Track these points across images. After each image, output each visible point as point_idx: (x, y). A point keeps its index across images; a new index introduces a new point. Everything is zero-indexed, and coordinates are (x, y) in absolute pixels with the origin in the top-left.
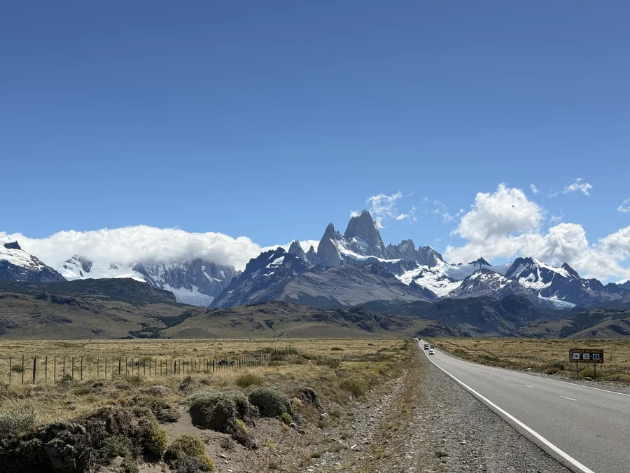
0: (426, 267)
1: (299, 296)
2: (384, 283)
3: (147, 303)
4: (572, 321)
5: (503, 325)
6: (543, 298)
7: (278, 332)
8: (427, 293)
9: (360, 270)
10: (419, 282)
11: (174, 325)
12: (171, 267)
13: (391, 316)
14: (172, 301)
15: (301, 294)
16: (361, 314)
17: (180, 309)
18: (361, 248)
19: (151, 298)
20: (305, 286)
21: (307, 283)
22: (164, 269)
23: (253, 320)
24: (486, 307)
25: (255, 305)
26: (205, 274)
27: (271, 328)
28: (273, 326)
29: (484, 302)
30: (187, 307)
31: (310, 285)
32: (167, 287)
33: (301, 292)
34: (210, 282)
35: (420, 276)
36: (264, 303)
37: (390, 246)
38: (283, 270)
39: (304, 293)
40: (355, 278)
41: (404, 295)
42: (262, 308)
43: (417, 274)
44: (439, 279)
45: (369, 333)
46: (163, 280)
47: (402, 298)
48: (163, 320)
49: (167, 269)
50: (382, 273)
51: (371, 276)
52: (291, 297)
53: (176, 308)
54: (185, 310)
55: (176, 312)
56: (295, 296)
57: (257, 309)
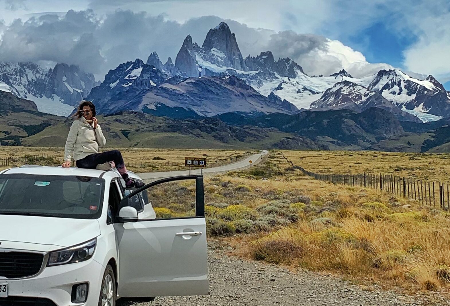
0: (286, 79)
1: (156, 106)
2: (243, 94)
3: (10, 112)
4: (434, 135)
5: (363, 138)
6: (407, 111)
7: (134, 142)
8: (286, 104)
9: (218, 82)
10: (279, 93)
11: (35, 133)
12: (34, 78)
13: (247, 128)
14: (34, 110)
15: (159, 105)
16: (216, 125)
17: (41, 118)
18: (220, 60)
19: (13, 107)
20: (162, 97)
21: (164, 94)
22: (27, 79)
23: (109, 129)
24: (345, 120)
25: (112, 115)
26: (66, 84)
27: (127, 137)
28: (129, 136)
29: (344, 114)
30: (47, 116)
31: (168, 96)
32: (30, 97)
33: (158, 103)
34: (70, 92)
35: (280, 88)
36: (121, 113)
37: (249, 57)
38: (141, 82)
39: (161, 104)
40: (212, 89)
41: (262, 107)
42: (118, 118)
43: (277, 86)
44: (298, 92)
45: (224, 145)
46: (26, 91)
47: (259, 109)
48: (25, 128)
49: (30, 80)
50: (240, 84)
51: (229, 87)
52: (149, 107)
53: (37, 117)
54: (45, 119)
55: (37, 121)
56: (152, 107)
57: (114, 119)
